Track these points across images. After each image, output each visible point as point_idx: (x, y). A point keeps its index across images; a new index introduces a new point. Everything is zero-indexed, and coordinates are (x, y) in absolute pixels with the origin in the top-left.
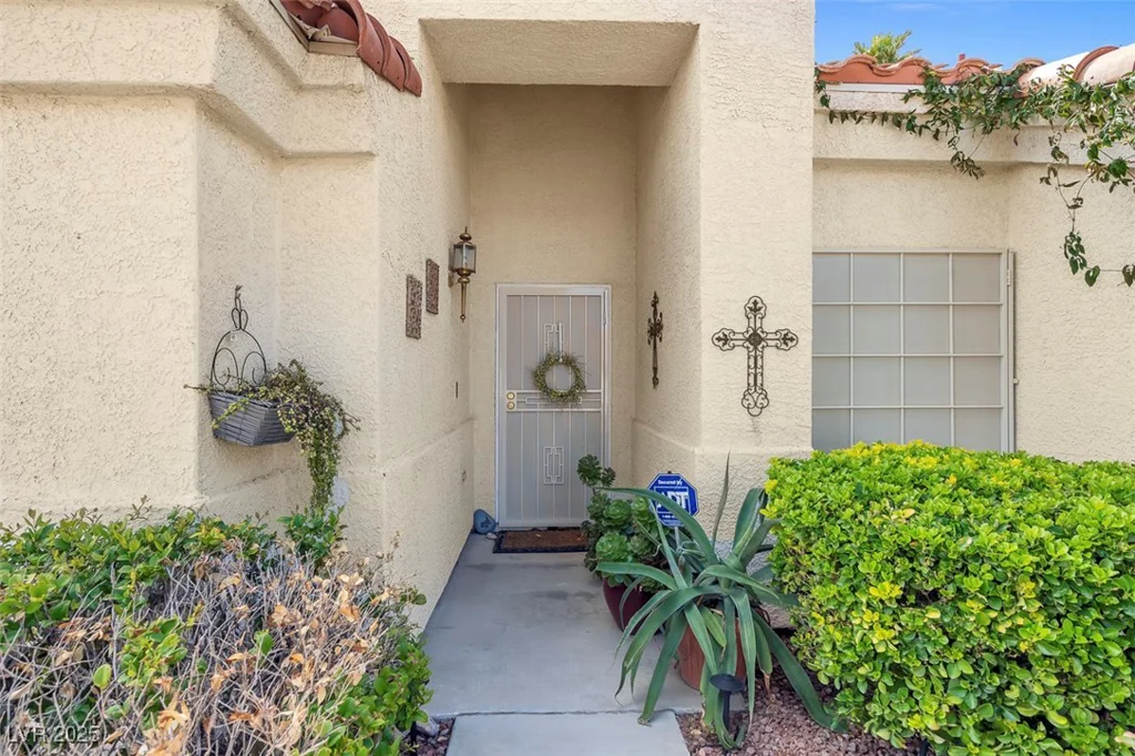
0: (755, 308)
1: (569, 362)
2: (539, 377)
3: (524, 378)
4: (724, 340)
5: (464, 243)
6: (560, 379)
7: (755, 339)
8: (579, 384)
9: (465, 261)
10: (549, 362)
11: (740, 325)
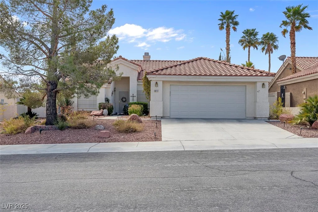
0: (133, 94)
1: (125, 98)
2: (122, 100)
3: (121, 100)
4: (131, 96)
5: (115, 88)
6: (124, 100)
7: (133, 96)
8: (126, 100)
9: (115, 90)
10: (123, 98)
11: (132, 95)
